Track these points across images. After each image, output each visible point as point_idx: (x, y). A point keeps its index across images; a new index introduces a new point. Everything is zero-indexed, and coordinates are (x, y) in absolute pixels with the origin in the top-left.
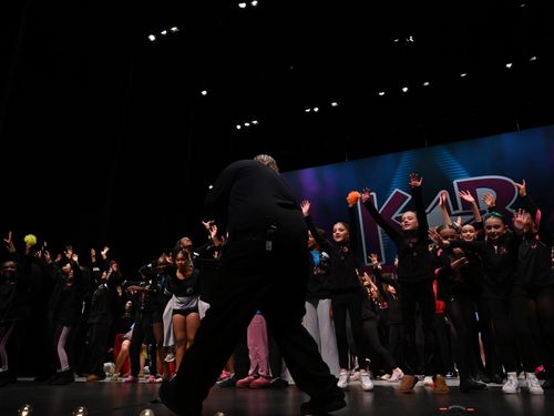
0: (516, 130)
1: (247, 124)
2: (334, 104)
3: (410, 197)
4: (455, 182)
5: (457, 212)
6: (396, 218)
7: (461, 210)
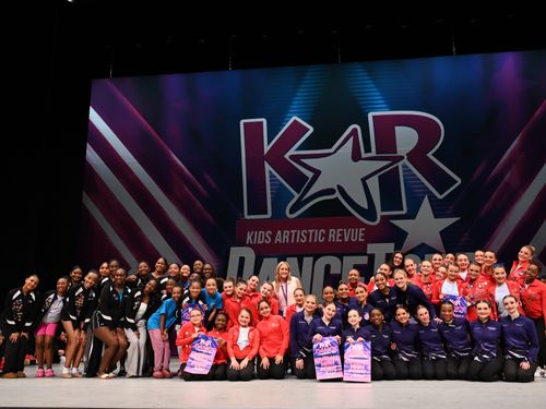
0: (451, 54)
3: (311, 129)
4: (370, 115)
5: (369, 155)
6: (291, 157)
7: (373, 153)
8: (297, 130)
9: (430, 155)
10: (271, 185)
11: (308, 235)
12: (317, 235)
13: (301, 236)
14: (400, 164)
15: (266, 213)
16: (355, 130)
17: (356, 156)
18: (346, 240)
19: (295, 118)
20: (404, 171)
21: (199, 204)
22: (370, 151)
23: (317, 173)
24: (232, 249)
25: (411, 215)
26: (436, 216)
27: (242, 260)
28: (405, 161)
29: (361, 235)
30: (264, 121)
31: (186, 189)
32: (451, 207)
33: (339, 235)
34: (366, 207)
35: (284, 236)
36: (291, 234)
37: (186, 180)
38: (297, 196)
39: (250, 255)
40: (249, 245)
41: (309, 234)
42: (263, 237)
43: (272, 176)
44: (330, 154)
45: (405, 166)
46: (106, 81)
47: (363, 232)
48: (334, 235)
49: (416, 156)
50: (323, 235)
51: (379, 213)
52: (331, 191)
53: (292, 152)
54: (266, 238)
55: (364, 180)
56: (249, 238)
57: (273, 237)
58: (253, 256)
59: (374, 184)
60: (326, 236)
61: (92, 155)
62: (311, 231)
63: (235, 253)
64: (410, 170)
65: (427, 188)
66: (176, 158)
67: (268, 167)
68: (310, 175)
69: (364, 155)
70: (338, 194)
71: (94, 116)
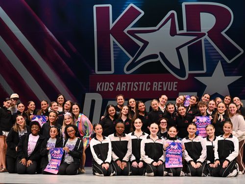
8: (133, 13)
9: (223, 33)
10: (114, 51)
11: (138, 86)
12: (145, 86)
13: (134, 86)
14: (203, 39)
15: (110, 70)
16: (173, 14)
17: (173, 33)
18: (165, 89)
19: (132, 5)
20: (205, 44)
21: (64, 63)
22: (183, 29)
23: (146, 43)
24: (86, 94)
25: (209, 74)
26: (226, 75)
27: (93, 102)
28: (206, 37)
29: (175, 86)
30: (110, 6)
31: (56, 52)
32: (236, 69)
33: (159, 86)
34: (178, 67)
35: (123, 87)
36: (127, 85)
37: (55, 46)
38: (132, 59)
39: (99, 98)
40: (99, 92)
41: (139, 84)
42: (108, 86)
43: (115, 45)
44: (155, 31)
45: (206, 40)
47: (176, 84)
48: (156, 86)
49: (214, 33)
50: (149, 86)
51: (188, 72)
52: (155, 56)
53: (129, 28)
54: (110, 87)
55: (178, 49)
56: (98, 87)
57: (115, 86)
58: (101, 99)
59: (184, 52)
60: (151, 86)
62: (141, 83)
63: (89, 97)
64: (210, 43)
65: (220, 56)
66: (48, 31)
67: (112, 39)
68: (141, 44)
69: (178, 32)
70: (159, 59)
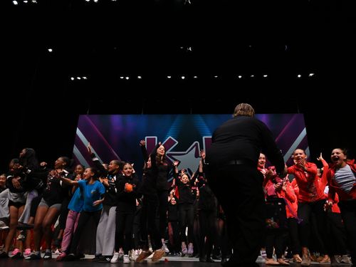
1: (79, 78)
2: (139, 77)
3: (177, 143)
4: (204, 138)
6: (168, 154)
46: (86, 116)
61: (76, 150)
71: (78, 132)
